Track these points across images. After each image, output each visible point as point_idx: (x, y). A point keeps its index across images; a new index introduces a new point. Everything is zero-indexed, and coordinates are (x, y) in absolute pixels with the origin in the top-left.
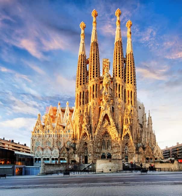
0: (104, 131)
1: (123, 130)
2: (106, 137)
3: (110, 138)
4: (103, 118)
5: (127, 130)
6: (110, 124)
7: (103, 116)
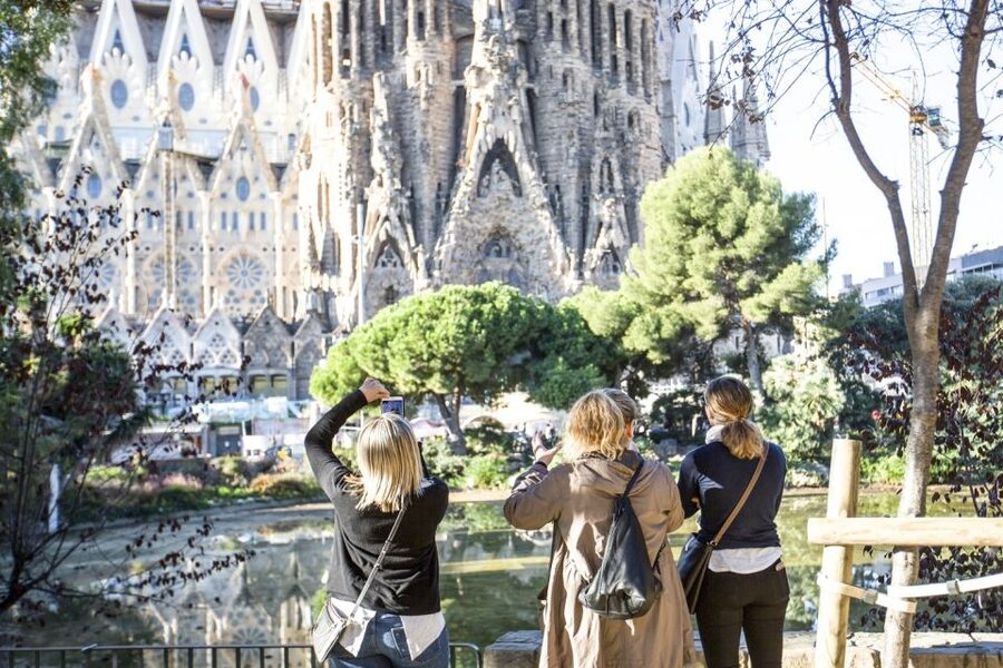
0: (489, 225)
1: (591, 226)
2: (499, 254)
3: (519, 260)
4: (482, 157)
5: (610, 227)
6: (518, 190)
7: (485, 150)
